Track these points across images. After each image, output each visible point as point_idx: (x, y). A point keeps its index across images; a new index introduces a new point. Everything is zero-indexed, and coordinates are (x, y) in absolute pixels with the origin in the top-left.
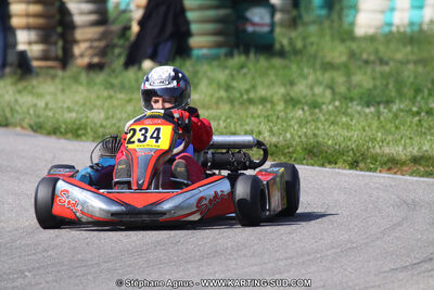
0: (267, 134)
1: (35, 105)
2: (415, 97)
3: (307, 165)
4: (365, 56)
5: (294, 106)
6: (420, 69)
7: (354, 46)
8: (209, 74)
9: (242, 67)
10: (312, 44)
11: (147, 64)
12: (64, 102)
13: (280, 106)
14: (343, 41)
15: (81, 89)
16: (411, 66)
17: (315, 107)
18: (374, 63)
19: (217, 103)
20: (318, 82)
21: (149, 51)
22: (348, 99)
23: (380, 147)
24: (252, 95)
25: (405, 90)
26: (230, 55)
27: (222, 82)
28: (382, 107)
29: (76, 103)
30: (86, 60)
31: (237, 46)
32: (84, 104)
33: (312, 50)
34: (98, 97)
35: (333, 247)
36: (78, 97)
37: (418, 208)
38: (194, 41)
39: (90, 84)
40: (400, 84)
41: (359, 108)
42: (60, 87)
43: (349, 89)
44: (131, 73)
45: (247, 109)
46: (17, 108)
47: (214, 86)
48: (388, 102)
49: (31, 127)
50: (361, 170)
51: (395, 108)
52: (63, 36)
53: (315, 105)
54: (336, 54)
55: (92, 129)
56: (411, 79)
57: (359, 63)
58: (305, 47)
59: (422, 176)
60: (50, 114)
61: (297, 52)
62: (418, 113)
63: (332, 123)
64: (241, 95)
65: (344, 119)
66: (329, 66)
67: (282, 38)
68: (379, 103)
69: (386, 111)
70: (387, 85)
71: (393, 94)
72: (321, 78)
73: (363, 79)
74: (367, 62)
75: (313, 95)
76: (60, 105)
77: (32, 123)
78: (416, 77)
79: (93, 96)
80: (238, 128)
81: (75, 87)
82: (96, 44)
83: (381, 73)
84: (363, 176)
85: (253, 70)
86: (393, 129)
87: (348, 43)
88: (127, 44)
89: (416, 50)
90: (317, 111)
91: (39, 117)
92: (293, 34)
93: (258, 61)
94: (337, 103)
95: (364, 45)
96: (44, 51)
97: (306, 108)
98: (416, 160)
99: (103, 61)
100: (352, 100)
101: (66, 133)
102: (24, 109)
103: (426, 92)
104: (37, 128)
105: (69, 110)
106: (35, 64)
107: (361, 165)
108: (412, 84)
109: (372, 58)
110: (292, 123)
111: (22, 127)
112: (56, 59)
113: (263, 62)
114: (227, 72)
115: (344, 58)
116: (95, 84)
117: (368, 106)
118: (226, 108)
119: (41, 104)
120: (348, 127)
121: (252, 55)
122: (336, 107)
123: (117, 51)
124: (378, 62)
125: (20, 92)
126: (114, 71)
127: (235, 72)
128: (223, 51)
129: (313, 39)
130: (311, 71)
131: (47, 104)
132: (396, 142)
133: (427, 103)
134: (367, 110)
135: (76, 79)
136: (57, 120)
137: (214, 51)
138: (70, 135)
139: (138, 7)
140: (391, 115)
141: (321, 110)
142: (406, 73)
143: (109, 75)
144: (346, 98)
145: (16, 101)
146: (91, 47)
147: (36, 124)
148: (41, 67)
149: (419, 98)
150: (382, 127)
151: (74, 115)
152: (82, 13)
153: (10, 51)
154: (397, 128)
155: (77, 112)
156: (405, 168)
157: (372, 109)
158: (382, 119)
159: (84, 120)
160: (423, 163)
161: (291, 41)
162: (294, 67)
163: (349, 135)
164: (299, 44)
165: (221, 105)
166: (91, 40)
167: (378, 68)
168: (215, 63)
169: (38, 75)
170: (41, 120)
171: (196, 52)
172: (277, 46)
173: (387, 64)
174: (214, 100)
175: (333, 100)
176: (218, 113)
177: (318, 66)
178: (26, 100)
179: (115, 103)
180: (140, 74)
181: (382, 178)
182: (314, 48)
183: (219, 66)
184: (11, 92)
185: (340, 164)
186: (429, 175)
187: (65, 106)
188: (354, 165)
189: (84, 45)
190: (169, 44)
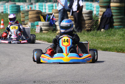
11: (102, 30)
15: (85, 36)
19: (120, 40)
21: (103, 26)
26: (124, 28)
27: (122, 35)
30: (87, 29)
38: (115, 24)
44: (98, 32)
47: (119, 35)
79: (88, 38)
99: (91, 29)
114: (123, 32)
116: (89, 35)
123: (95, 27)
128: (122, 26)
135: (84, 34)
137: (120, 26)
139: (100, 15)
146: (88, 25)
152: (86, 17)
171: (115, 27)
176: (120, 42)
180: (101, 32)
183: (121, 30)
189: (86, 25)
190: (108, 25)
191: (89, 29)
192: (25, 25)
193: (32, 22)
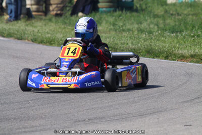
0: (130, 44)
1: (34, 31)
2: (192, 30)
3: (147, 57)
4: (171, 12)
5: (142, 33)
6: (194, 18)
7: (167, 8)
8: (106, 19)
9: (120, 16)
10: (149, 7)
11: (80, 14)
12: (46, 30)
13: (136, 33)
14: (162, 5)
15: (52, 24)
16: (191, 16)
17: (150, 33)
18: (175, 15)
19: (109, 31)
20: (152, 23)
21: (81, 9)
22: (164, 30)
23: (178, 50)
24: (124, 28)
25: (188, 27)
26: (115, 11)
27: (112, 22)
28: (178, 33)
29: (51, 30)
30: (55, 12)
31: (118, 7)
32: (54, 31)
33: (149, 9)
34: (60, 28)
35: (158, 92)
36: (51, 28)
37: (193, 76)
38: (100, 5)
39: (56, 22)
40: (186, 24)
41: (169, 34)
42: (44, 23)
43: (165, 26)
44: (73, 18)
45: (122, 33)
46: (26, 32)
47: (108, 24)
48: (181, 32)
49: (32, 40)
50: (170, 60)
51: (184, 34)
52: (45, 2)
53: (150, 32)
54: (159, 11)
55: (57, 41)
56: (191, 22)
57: (169, 15)
58: (146, 8)
59: (195, 63)
60: (40, 35)
61: (143, 10)
62: (194, 36)
63: (158, 40)
64: (120, 28)
65: (163, 39)
66: (156, 16)
67: (137, 4)
68: (177, 32)
69: (180, 35)
70: (180, 25)
71: (183, 28)
72: (153, 21)
73: (170, 22)
74: (172, 14)
75: (150, 28)
76: (44, 31)
77: (32, 38)
78: (192, 21)
79: (58, 27)
80: (118, 42)
81: (50, 23)
82: (59, 6)
83: (178, 19)
84: (171, 63)
85: (125, 17)
86: (183, 43)
87: (164, 6)
88: (72, 6)
89: (193, 10)
90: (151, 35)
91: (35, 36)
92: (141, 3)
93: (127, 13)
94: (160, 32)
95: (171, 7)
96: (37, 8)
97: (147, 34)
98: (192, 56)
99: (62, 12)
100: (166, 30)
101: (47, 43)
102: (29, 32)
103: (197, 27)
104: (34, 41)
105: (48, 33)
106: (34, 13)
107: (170, 58)
108: (191, 24)
109: (174, 13)
110: (141, 40)
111: (28, 40)
112: (43, 12)
113: (129, 14)
114: (114, 18)
115: (163, 13)
116: (59, 22)
117: (173, 33)
118: (113, 33)
119: (36, 30)
120: (164, 42)
121: (124, 11)
122: (159, 33)
123: (68, 9)
124: (177, 14)
125: (27, 25)
126: (66, 17)
127: (117, 18)
128: (112, 9)
129: (150, 5)
130: (149, 18)
131: (38, 31)
132: (184, 48)
133: (197, 32)
134: (172, 35)
135: (50, 20)
136: (43, 37)
137: (108, 9)
138: (48, 44)
140: (182, 37)
141: (153, 34)
142: (189, 19)
143: (65, 19)
144: (163, 30)
145: (26, 29)
146: (57, 7)
147: (34, 39)
148: (36, 15)
149: (194, 30)
150: (178, 42)
151: (50, 35)
153: (23, 8)
154: (185, 42)
155: (51, 34)
156: (188, 59)
157: (174, 34)
158: (178, 38)
159: (54, 38)
160: (195, 57)
161: (141, 6)
162: (142, 16)
163: (165, 45)
164: (144, 7)
165: (111, 32)
166: (57, 4)
167: (177, 17)
168: (109, 14)
169: (34, 18)
170: (36, 37)
171: (101, 9)
172: (135, 7)
173: (180, 15)
174: (108, 30)
175: (158, 30)
176: (110, 35)
177: (152, 16)
178: (30, 29)
179: (67, 30)
180: (78, 18)
181: (178, 63)
182: (150, 8)
183: (110, 15)
184: (23, 25)
185: (161, 57)
186: (198, 62)
187: (46, 31)
188: (167, 58)
189: (54, 6)
190: (89, 6)
191: (59, 12)
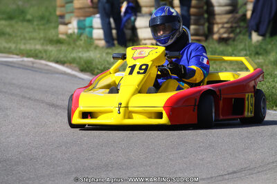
191: (225, 36)
192: (66, 24)
193: (82, 18)
